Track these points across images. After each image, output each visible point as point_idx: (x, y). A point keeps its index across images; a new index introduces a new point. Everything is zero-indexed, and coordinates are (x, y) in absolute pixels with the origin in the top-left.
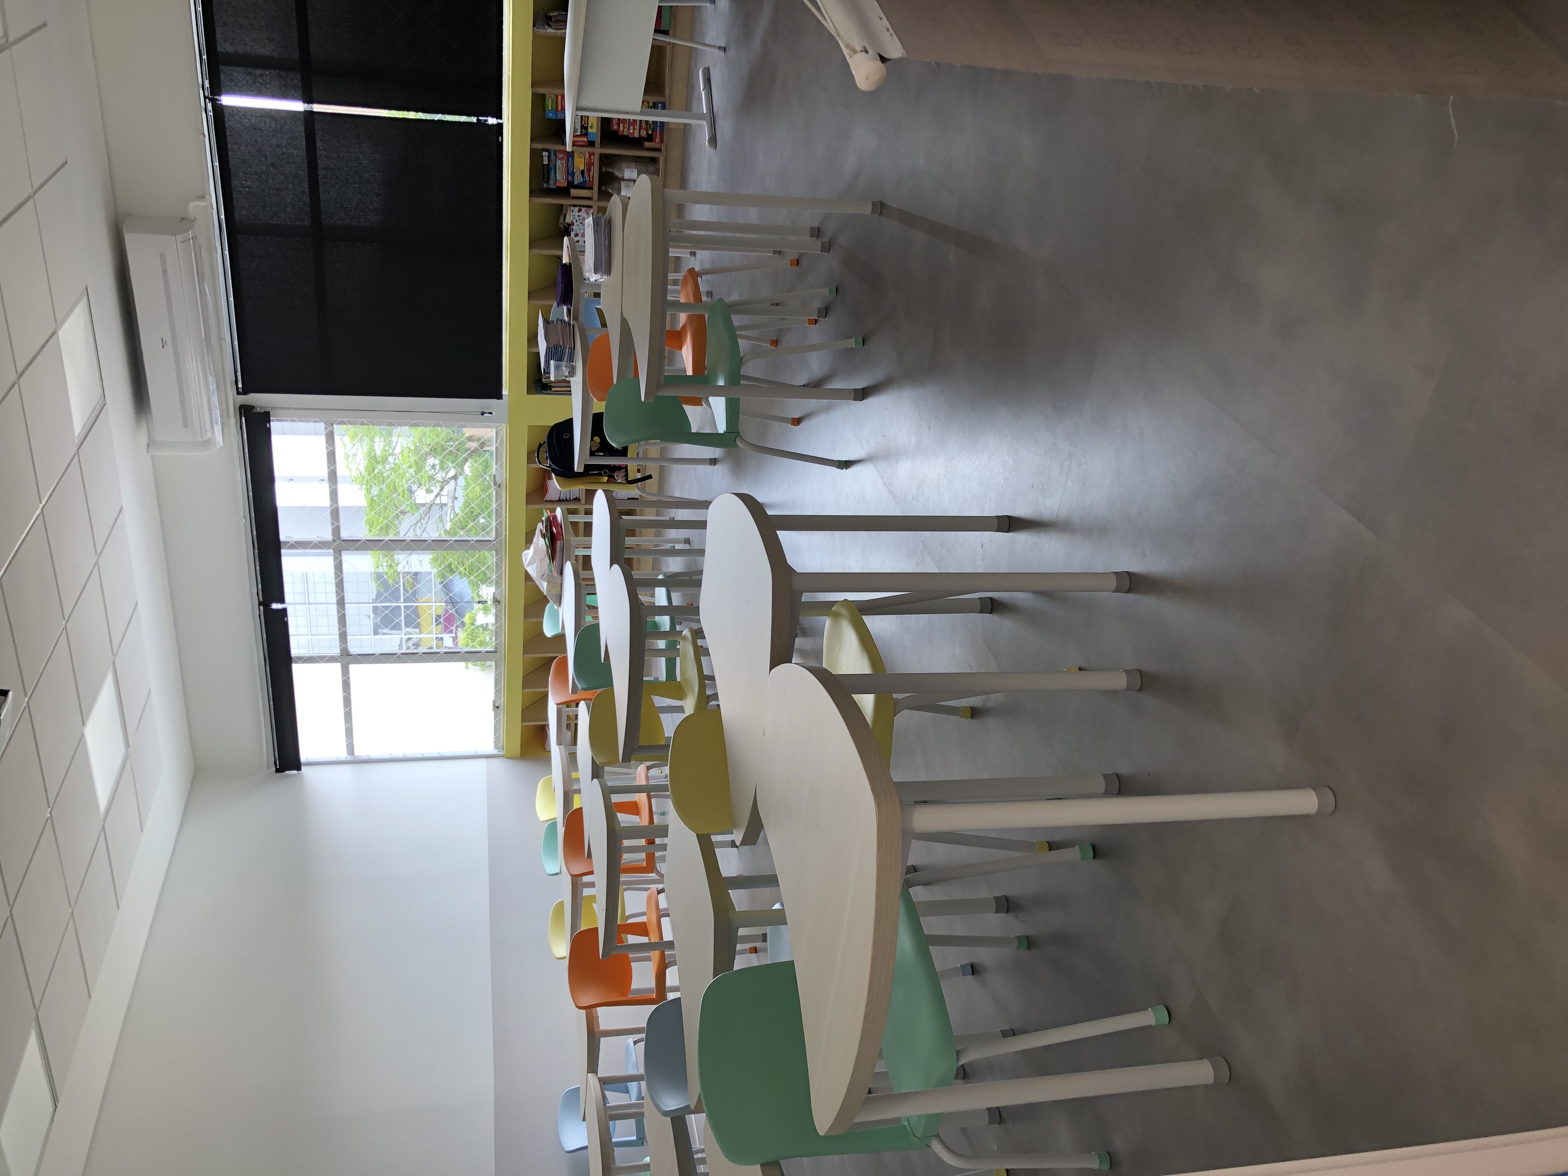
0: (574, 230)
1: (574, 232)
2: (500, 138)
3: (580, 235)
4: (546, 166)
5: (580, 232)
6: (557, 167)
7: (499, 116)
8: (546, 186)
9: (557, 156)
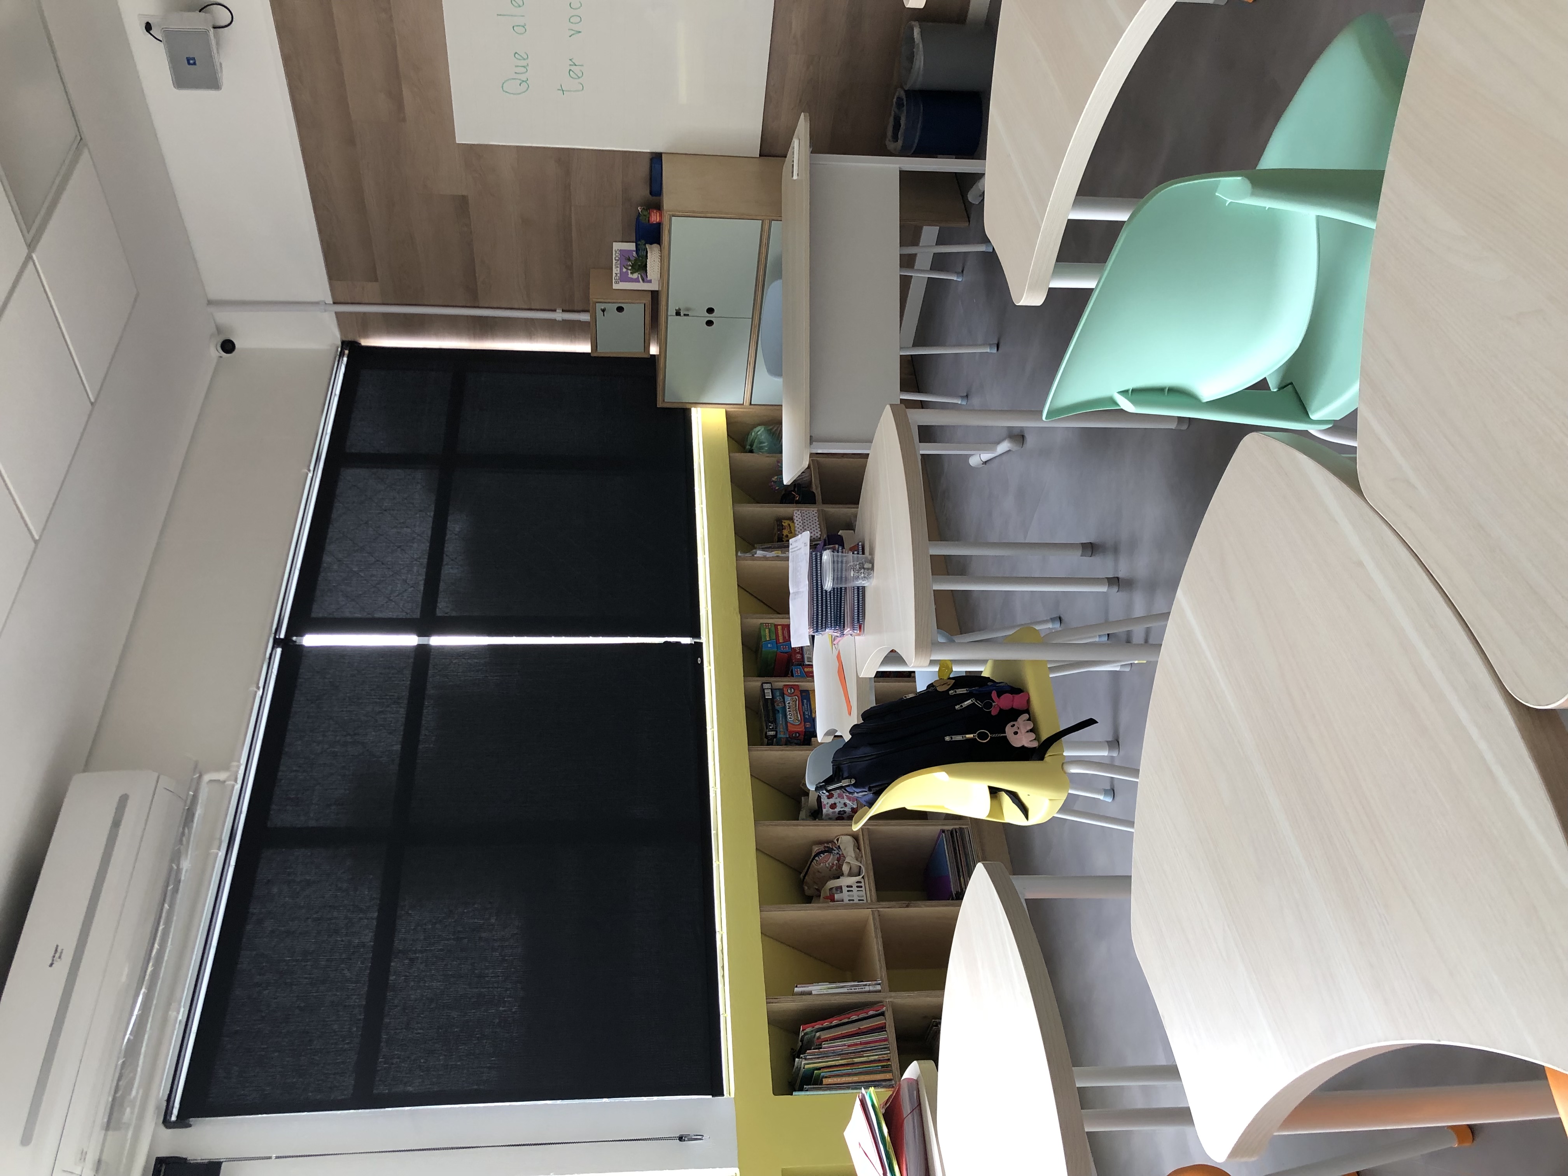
2: (699, 659)
3: (836, 796)
4: (769, 702)
6: (787, 705)
7: (696, 632)
8: (772, 733)
9: (785, 692)
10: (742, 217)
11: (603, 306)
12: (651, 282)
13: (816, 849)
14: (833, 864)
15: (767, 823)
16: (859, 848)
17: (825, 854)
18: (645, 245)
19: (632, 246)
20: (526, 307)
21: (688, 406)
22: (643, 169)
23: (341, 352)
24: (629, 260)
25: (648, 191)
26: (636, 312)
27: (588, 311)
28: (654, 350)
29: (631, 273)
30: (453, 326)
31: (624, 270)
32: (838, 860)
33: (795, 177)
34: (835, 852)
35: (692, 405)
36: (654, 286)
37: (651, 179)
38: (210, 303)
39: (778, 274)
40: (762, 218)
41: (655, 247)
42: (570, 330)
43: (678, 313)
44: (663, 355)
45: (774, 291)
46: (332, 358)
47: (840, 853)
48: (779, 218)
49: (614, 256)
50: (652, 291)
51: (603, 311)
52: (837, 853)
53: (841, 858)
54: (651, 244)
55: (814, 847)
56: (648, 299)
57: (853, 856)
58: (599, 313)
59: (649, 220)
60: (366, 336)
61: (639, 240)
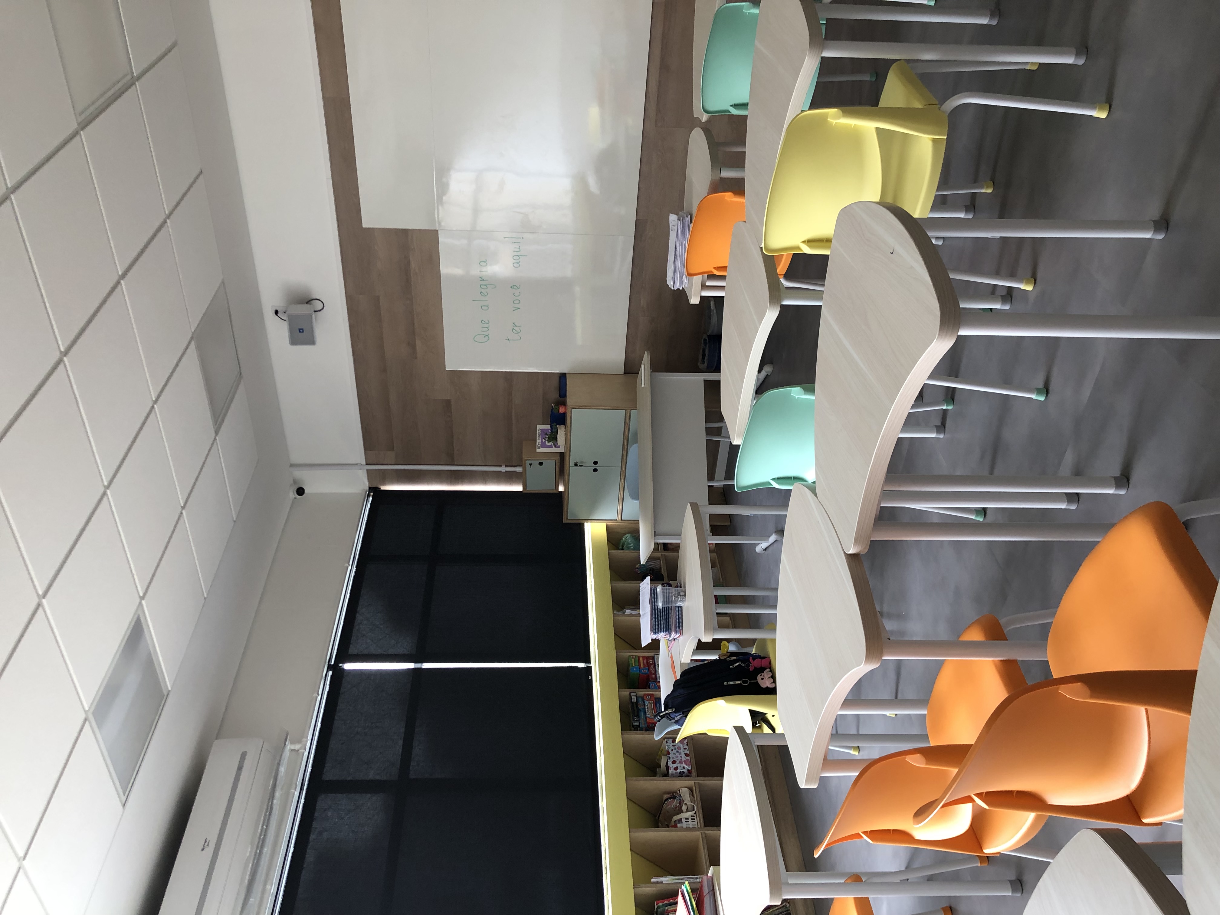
0: (671, 758)
1: (672, 760)
2: (590, 676)
3: (677, 762)
4: (635, 704)
5: (677, 760)
6: (646, 706)
7: (587, 660)
8: (637, 724)
9: (645, 698)
10: (615, 408)
11: (530, 462)
12: (559, 447)
13: (665, 796)
14: (676, 806)
15: (634, 778)
16: (693, 796)
17: (671, 799)
18: (556, 425)
19: (548, 427)
20: (483, 464)
21: (582, 522)
22: (555, 382)
23: (368, 494)
24: (547, 434)
25: (558, 394)
26: (551, 465)
27: (521, 466)
28: (561, 489)
29: (548, 442)
30: (439, 477)
31: (544, 440)
32: (680, 803)
33: (643, 386)
34: (678, 798)
35: (585, 521)
36: (561, 450)
37: (560, 388)
38: (292, 465)
39: (636, 441)
40: (626, 408)
41: (563, 427)
42: (509, 478)
43: (576, 465)
44: (566, 491)
45: (633, 450)
46: (363, 497)
47: (681, 799)
48: (636, 409)
49: (537, 433)
50: (560, 453)
51: (531, 465)
52: (679, 799)
53: (681, 802)
54: (560, 425)
55: (664, 795)
56: (558, 458)
57: (689, 799)
58: (528, 467)
59: (559, 412)
60: (384, 484)
61: (553, 423)
